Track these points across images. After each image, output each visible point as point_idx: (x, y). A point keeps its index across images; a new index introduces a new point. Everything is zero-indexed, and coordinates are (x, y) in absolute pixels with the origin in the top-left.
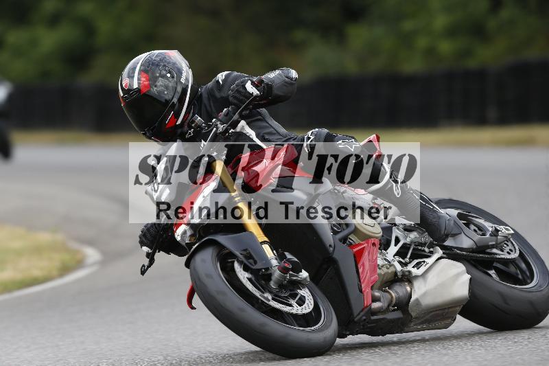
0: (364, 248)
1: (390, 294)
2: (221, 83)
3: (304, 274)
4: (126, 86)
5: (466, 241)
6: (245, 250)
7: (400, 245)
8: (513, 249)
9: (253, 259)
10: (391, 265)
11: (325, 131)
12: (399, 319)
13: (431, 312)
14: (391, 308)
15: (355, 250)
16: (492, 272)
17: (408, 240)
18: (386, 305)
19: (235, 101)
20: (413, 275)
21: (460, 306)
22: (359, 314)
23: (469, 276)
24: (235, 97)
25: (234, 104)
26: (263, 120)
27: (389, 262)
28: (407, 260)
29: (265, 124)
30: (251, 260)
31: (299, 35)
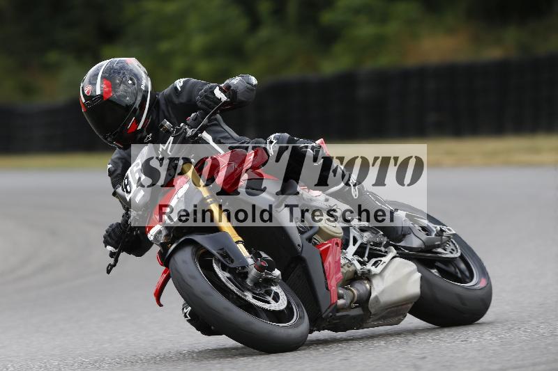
0: (329, 247)
1: (353, 292)
2: (180, 89)
3: (277, 272)
4: (88, 93)
5: (415, 242)
6: (222, 249)
7: (358, 244)
8: (454, 248)
9: (230, 258)
10: (352, 264)
11: (286, 135)
12: (359, 315)
13: (387, 309)
14: (353, 305)
15: (321, 249)
16: (434, 271)
17: (365, 240)
18: (349, 302)
19: (204, 106)
20: (373, 273)
21: (411, 303)
22: (326, 310)
23: (419, 275)
24: (203, 102)
25: (203, 110)
26: (219, 125)
27: (349, 261)
28: (366, 259)
29: (220, 129)
30: (227, 258)
31: (53, 56)
